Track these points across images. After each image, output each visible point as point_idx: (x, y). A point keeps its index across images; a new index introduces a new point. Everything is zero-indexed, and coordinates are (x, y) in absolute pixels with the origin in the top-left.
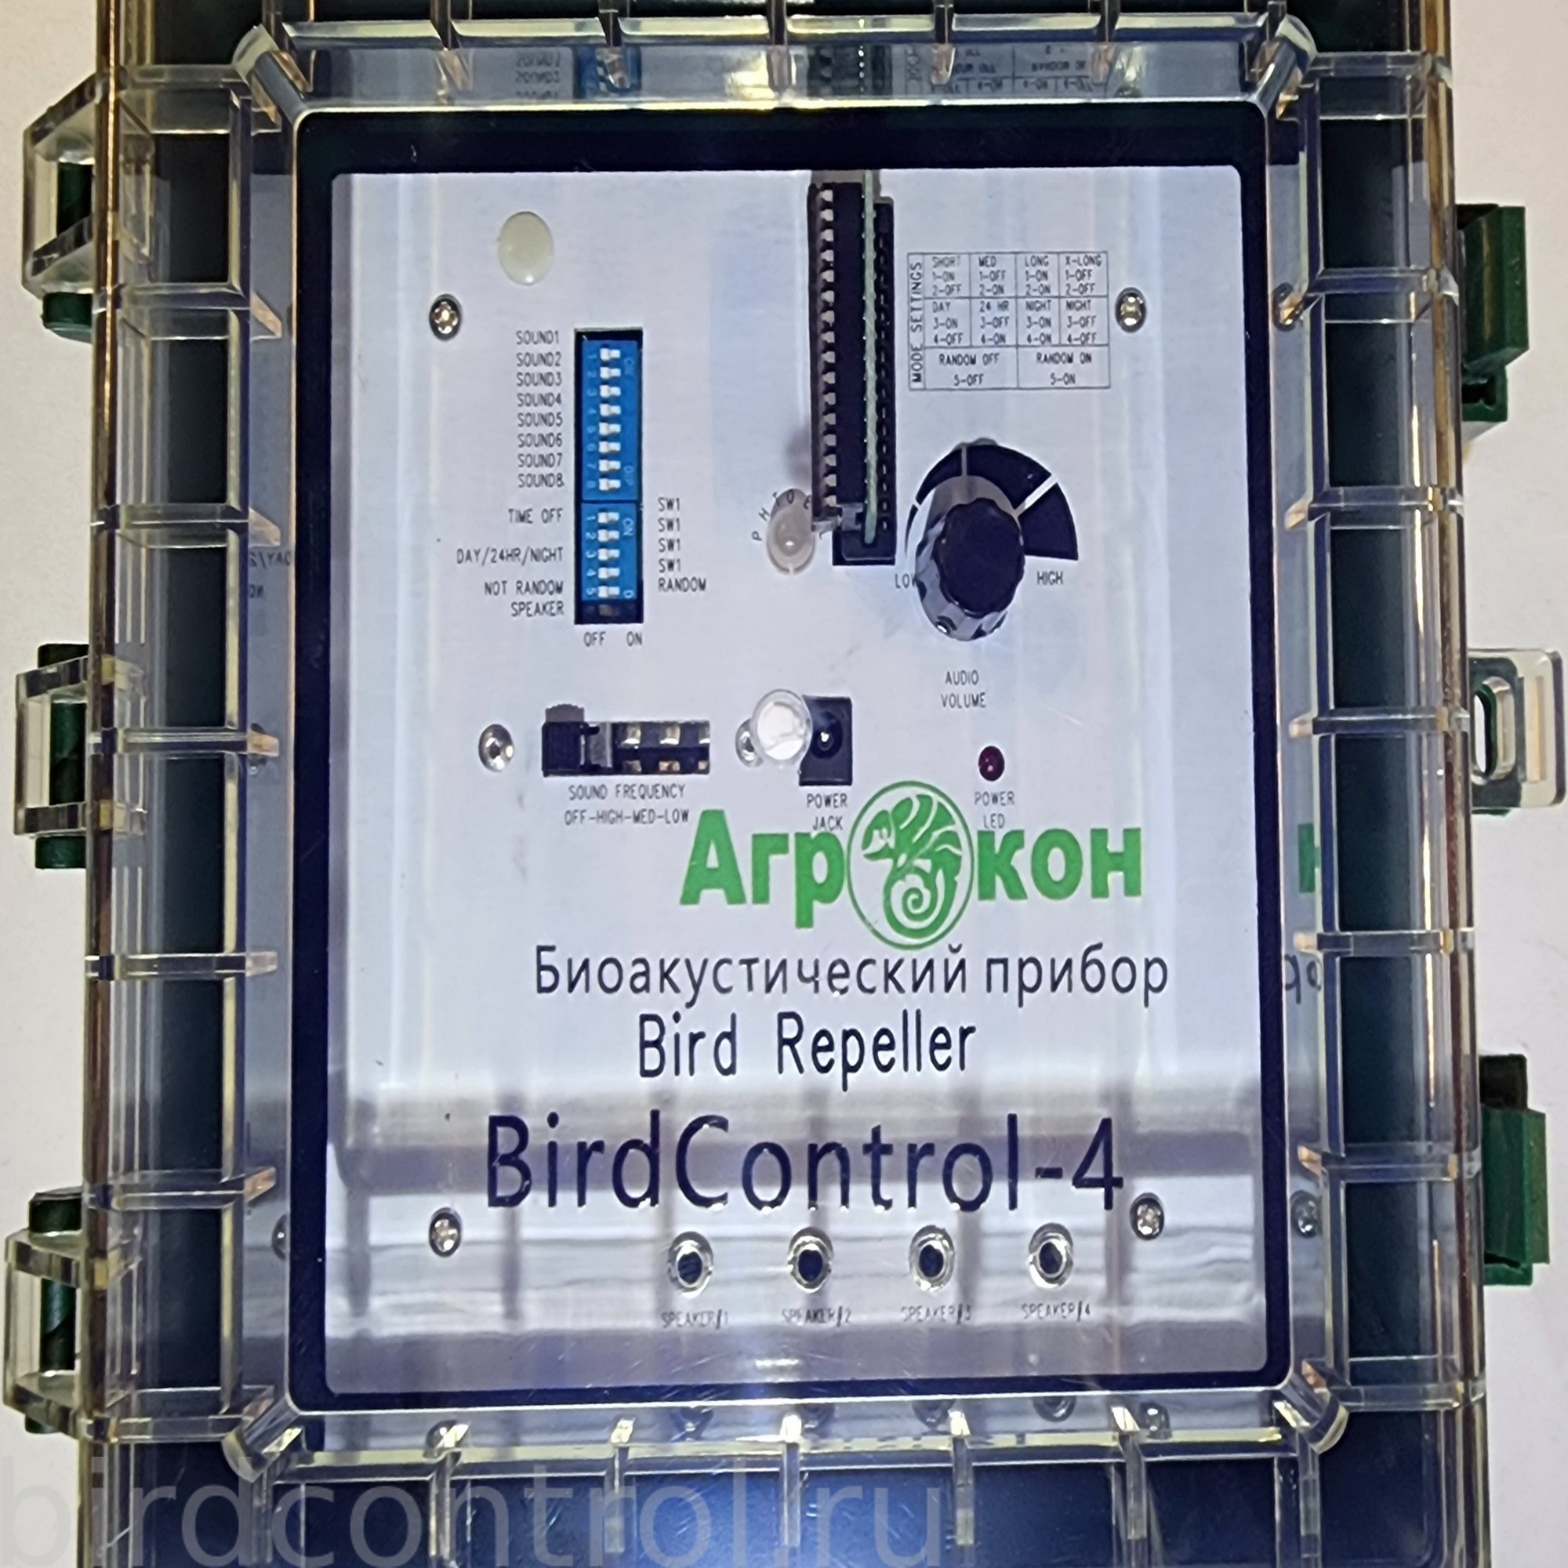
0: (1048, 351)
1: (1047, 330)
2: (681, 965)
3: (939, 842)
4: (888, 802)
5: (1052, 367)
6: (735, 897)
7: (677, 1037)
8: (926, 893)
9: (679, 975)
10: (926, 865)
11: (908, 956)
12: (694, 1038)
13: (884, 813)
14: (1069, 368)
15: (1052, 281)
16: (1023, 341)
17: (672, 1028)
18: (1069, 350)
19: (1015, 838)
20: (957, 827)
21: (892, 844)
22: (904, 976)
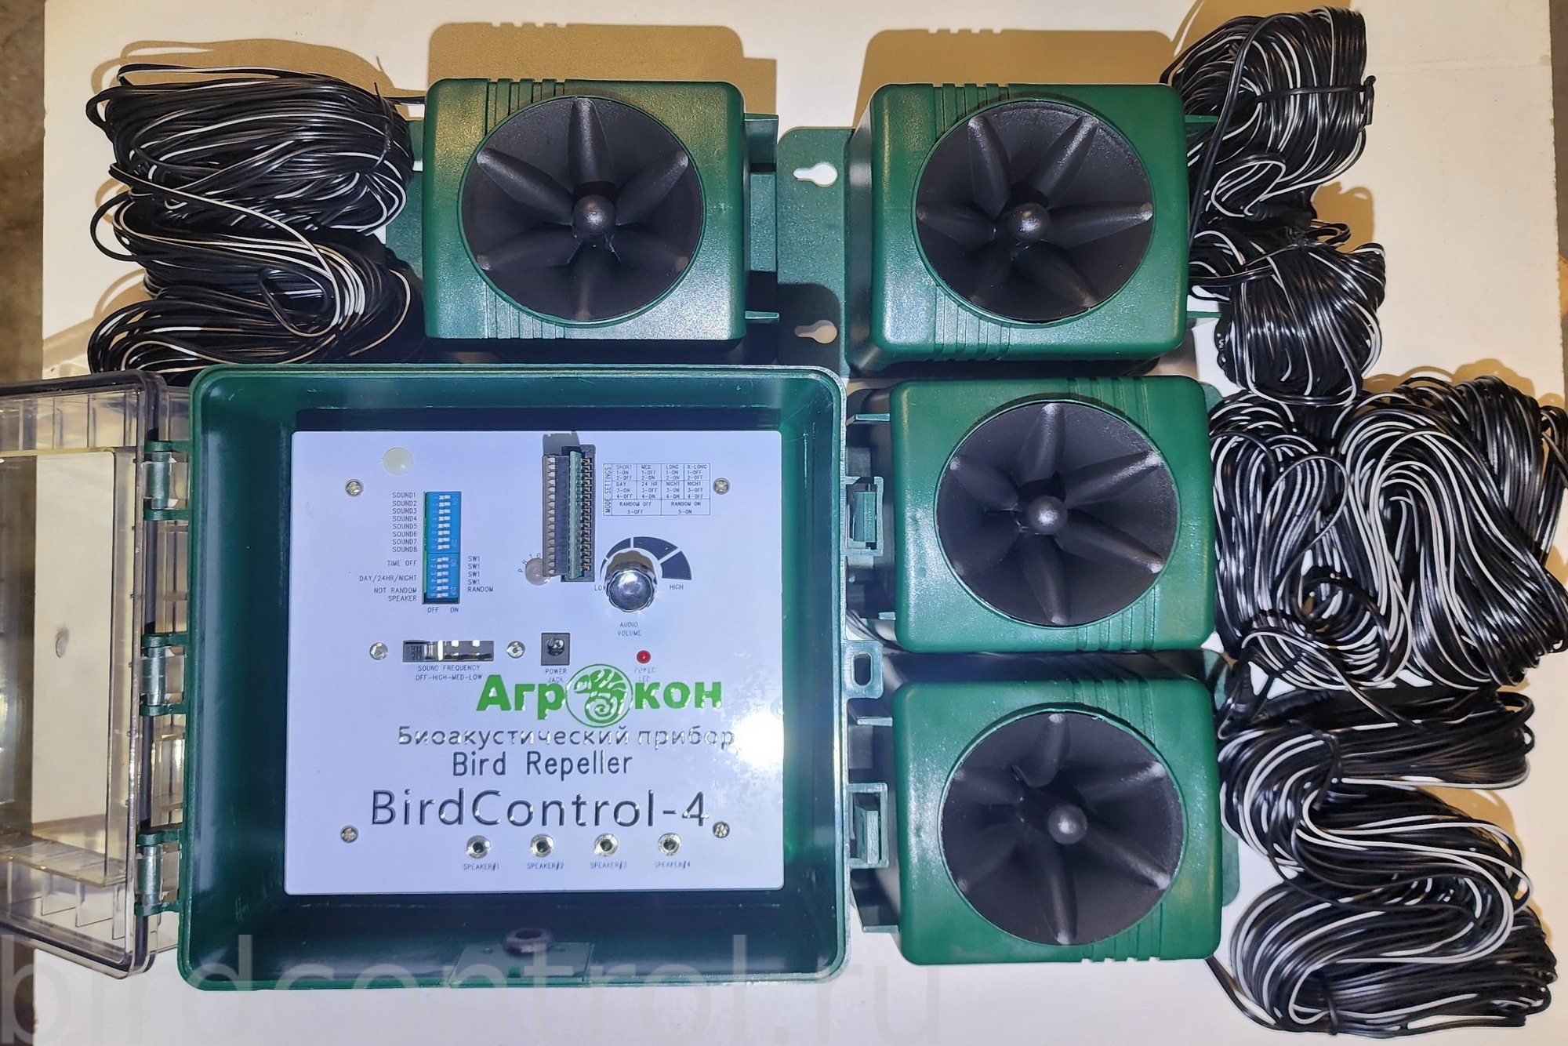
0: (677, 501)
1: (677, 493)
2: (477, 734)
3: (614, 686)
4: (589, 672)
5: (680, 507)
6: (506, 707)
7: (474, 761)
8: (608, 707)
9: (476, 737)
10: (608, 695)
11: (596, 731)
12: (482, 762)
13: (587, 676)
14: (688, 508)
15: (680, 474)
16: (664, 497)
17: (470, 758)
18: (688, 501)
19: (656, 685)
20: (624, 681)
21: (590, 687)
22: (595, 738)
